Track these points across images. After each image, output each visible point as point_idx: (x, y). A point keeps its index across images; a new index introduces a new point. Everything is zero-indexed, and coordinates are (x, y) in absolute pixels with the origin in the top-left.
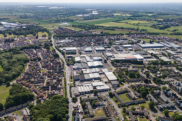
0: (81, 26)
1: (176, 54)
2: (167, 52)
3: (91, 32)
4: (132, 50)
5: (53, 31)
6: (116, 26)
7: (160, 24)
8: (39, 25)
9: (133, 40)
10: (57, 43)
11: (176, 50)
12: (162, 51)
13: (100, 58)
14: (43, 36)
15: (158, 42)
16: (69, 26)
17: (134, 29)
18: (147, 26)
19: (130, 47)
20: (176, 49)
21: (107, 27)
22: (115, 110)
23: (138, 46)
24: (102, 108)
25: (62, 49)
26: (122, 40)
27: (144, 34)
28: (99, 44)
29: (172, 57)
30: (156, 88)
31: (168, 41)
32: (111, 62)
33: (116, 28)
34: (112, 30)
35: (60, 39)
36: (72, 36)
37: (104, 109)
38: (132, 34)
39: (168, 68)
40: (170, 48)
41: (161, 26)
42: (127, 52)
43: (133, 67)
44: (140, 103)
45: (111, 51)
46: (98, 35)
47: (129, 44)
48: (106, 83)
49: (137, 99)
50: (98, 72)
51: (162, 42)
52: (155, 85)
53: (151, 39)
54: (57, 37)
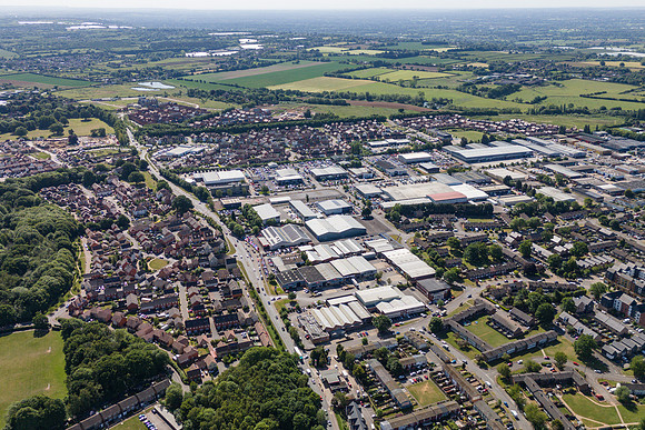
0: (220, 93)
1: (579, 177)
2: (549, 170)
3: (269, 113)
4: (436, 171)
5: (122, 115)
6: (345, 92)
7: (485, 81)
8: (57, 94)
9: (426, 137)
10: (164, 159)
11: (573, 164)
12: (533, 170)
13: (344, 204)
14: (94, 135)
15: (509, 141)
16: (175, 95)
17: (409, 98)
18: (446, 88)
19: (426, 160)
20: (571, 160)
21: (313, 95)
22: (472, 377)
23: (450, 156)
24: (428, 375)
25: (189, 180)
26: (387, 137)
27: (452, 115)
28: (316, 154)
29: (570, 186)
30: (569, 290)
31: (538, 136)
32: (386, 217)
33: (347, 97)
34: (336, 104)
35: (165, 143)
36: (206, 132)
37: (436, 379)
38: (411, 116)
39: (576, 224)
40: (552, 156)
41: (493, 86)
42: (424, 177)
43: (468, 228)
44: (544, 346)
45: (370, 178)
46: (300, 125)
47: (417, 150)
48: (402, 288)
49: (527, 333)
50: (359, 254)
51: (520, 138)
52: (562, 281)
53: (481, 130)
54: (151, 135)
